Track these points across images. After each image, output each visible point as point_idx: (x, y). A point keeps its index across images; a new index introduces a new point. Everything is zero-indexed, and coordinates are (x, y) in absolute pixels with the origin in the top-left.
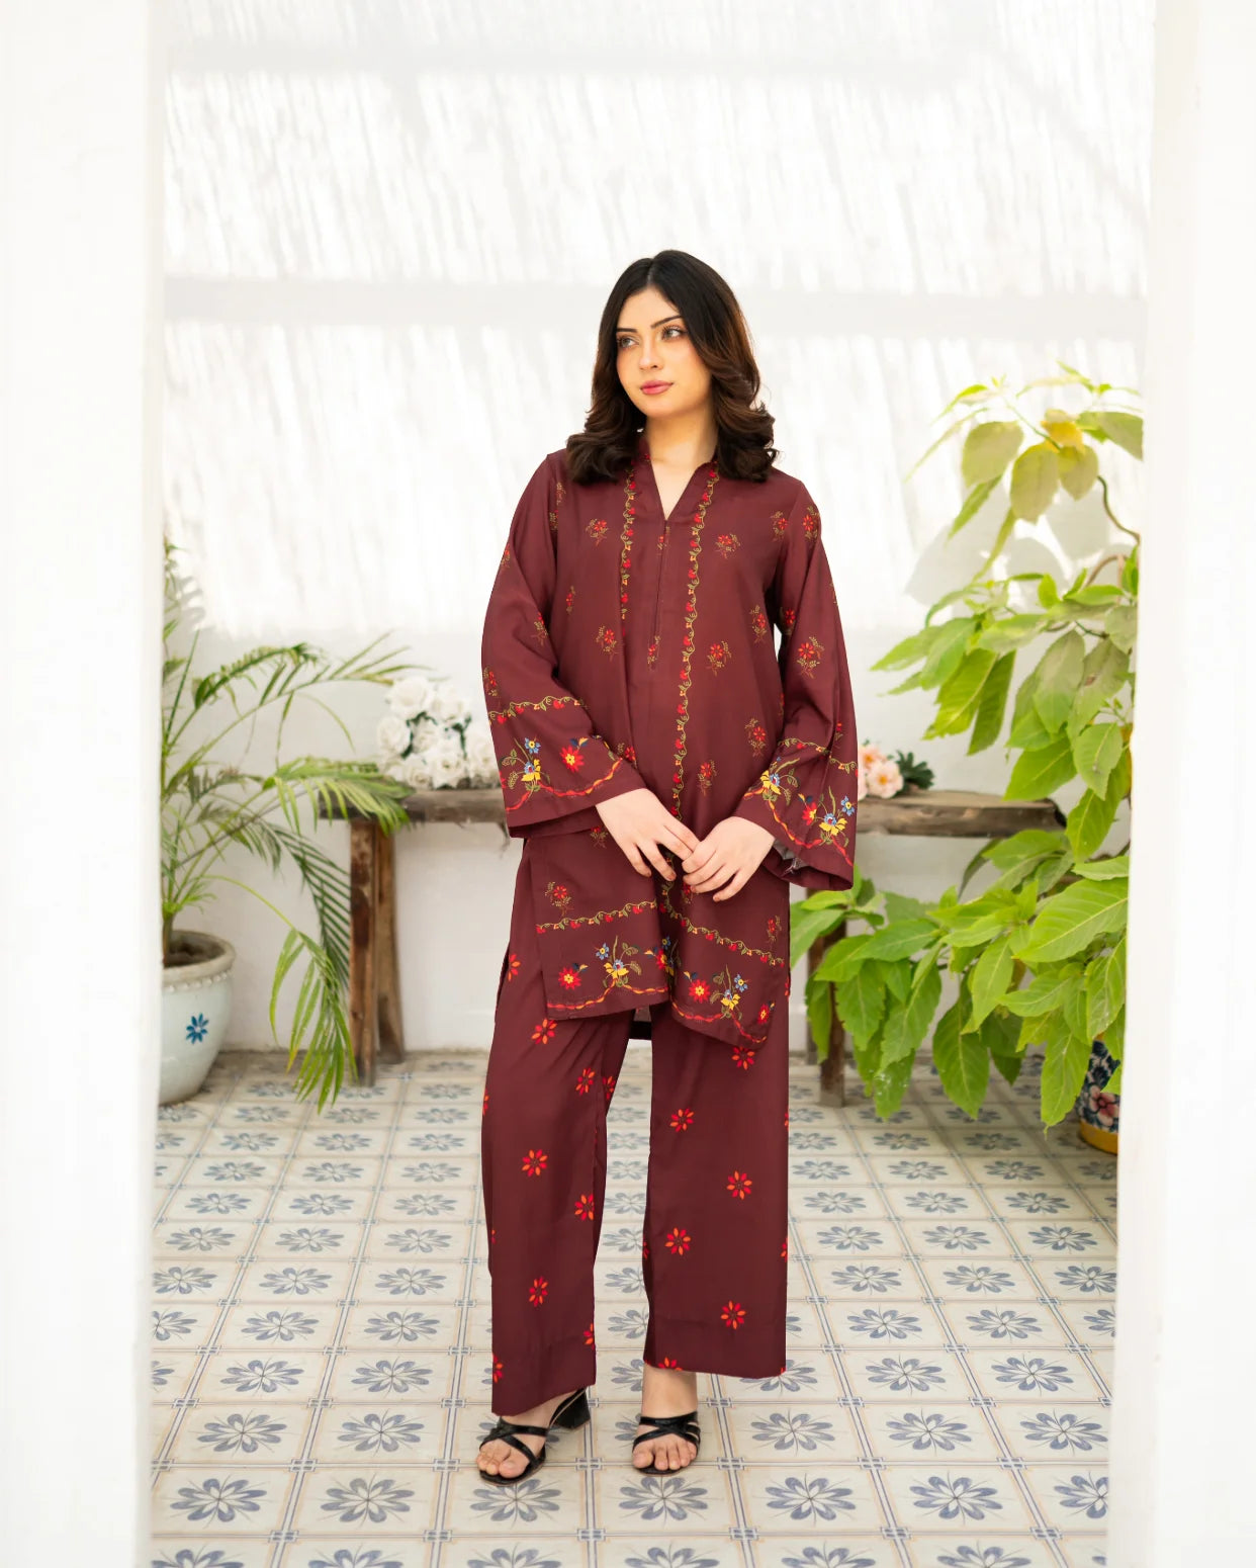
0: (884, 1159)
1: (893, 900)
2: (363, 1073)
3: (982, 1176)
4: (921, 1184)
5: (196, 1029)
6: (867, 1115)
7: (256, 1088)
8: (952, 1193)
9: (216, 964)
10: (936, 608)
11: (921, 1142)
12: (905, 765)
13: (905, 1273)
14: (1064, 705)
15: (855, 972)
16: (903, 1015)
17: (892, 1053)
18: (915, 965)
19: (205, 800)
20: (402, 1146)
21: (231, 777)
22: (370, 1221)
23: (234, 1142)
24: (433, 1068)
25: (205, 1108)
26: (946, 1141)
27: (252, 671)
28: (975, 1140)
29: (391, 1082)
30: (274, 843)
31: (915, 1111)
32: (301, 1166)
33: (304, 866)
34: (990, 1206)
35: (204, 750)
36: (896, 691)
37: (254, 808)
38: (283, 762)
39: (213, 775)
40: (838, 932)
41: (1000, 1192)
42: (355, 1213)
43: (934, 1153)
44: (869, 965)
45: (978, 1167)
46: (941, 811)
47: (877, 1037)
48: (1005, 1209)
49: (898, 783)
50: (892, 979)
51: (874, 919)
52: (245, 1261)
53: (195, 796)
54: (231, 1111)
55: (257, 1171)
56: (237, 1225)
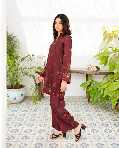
0: (95, 110)
1: (96, 82)
2: (40, 99)
3: (105, 112)
4: (99, 113)
5: (22, 95)
6: (93, 104)
7: (28, 101)
8: (102, 114)
9: (24, 88)
10: (100, 51)
11: (98, 108)
12: (97, 67)
13: (97, 124)
14: (114, 62)
15: (92, 90)
16: (97, 95)
17: (95, 98)
18: (98, 89)
19: (23, 71)
20: (43, 108)
21: (25, 68)
22: (39, 117)
23: (25, 108)
24: (47, 99)
25: (22, 103)
26: (101, 108)
27: (27, 57)
28: (104, 107)
29: (42, 100)
30: (30, 75)
31: (98, 104)
32: (32, 111)
33: (33, 78)
34: (106, 116)
35: (22, 66)
36: (96, 60)
37: (28, 71)
38: (31, 67)
39: (24, 68)
40: (90, 85)
41: (107, 114)
42: (38, 116)
43: (100, 109)
44: (93, 89)
45: (105, 111)
46: (101, 72)
47: (94, 97)
48: (108, 116)
49: (96, 69)
50: (95, 91)
51: (94, 84)
52: (25, 122)
53: (22, 70)
54: (25, 104)
55: (27, 111)
56: (25, 118)
